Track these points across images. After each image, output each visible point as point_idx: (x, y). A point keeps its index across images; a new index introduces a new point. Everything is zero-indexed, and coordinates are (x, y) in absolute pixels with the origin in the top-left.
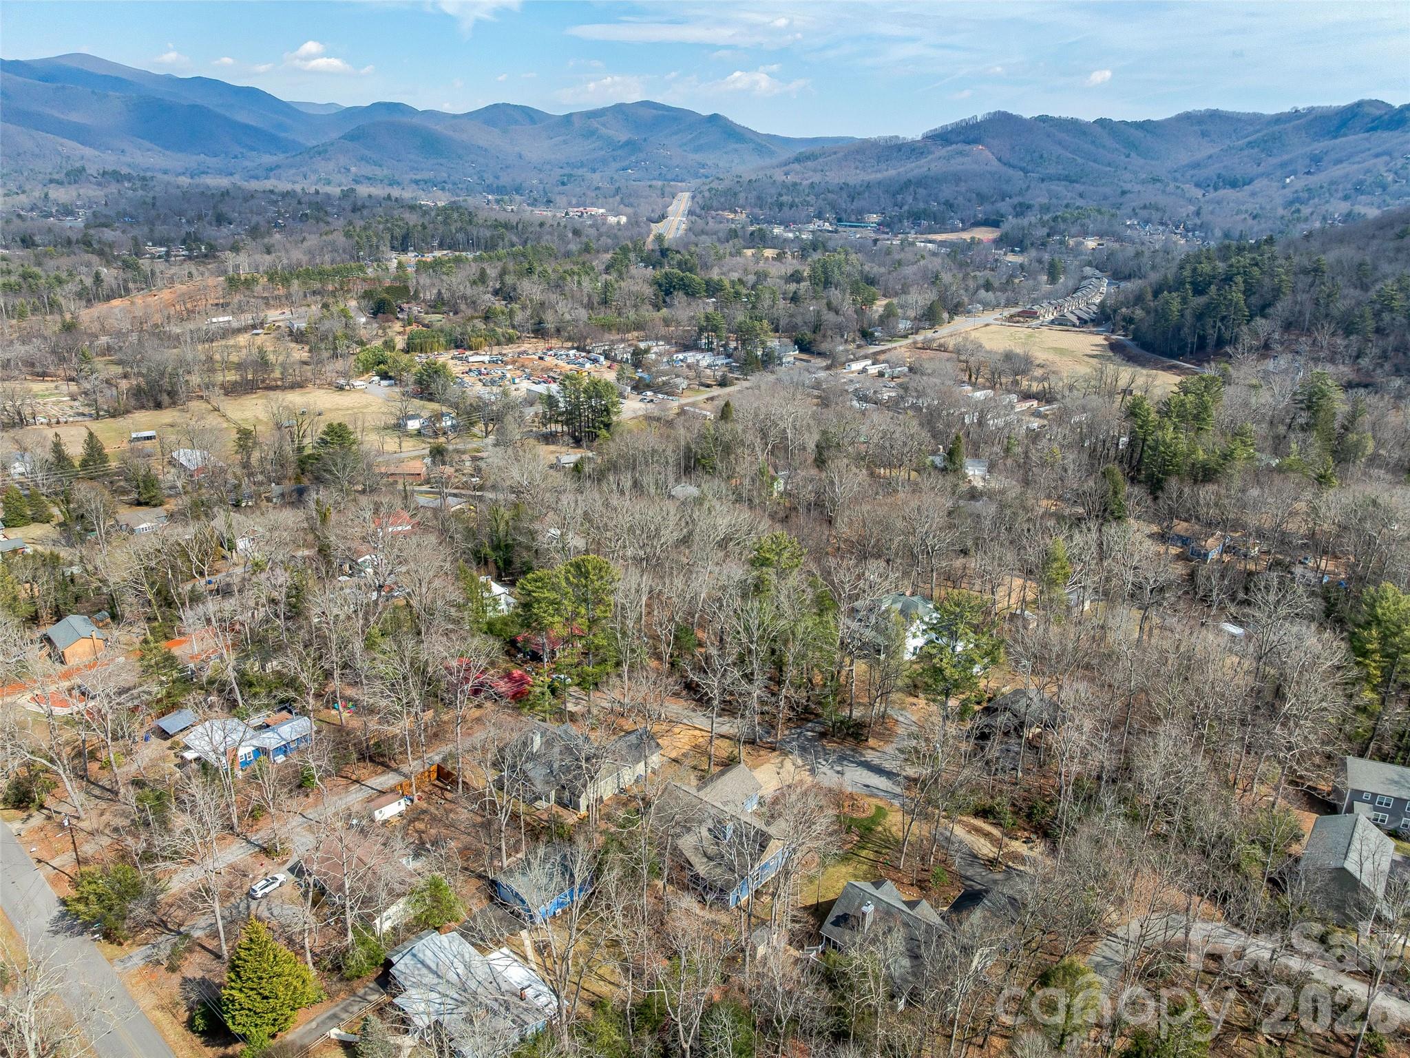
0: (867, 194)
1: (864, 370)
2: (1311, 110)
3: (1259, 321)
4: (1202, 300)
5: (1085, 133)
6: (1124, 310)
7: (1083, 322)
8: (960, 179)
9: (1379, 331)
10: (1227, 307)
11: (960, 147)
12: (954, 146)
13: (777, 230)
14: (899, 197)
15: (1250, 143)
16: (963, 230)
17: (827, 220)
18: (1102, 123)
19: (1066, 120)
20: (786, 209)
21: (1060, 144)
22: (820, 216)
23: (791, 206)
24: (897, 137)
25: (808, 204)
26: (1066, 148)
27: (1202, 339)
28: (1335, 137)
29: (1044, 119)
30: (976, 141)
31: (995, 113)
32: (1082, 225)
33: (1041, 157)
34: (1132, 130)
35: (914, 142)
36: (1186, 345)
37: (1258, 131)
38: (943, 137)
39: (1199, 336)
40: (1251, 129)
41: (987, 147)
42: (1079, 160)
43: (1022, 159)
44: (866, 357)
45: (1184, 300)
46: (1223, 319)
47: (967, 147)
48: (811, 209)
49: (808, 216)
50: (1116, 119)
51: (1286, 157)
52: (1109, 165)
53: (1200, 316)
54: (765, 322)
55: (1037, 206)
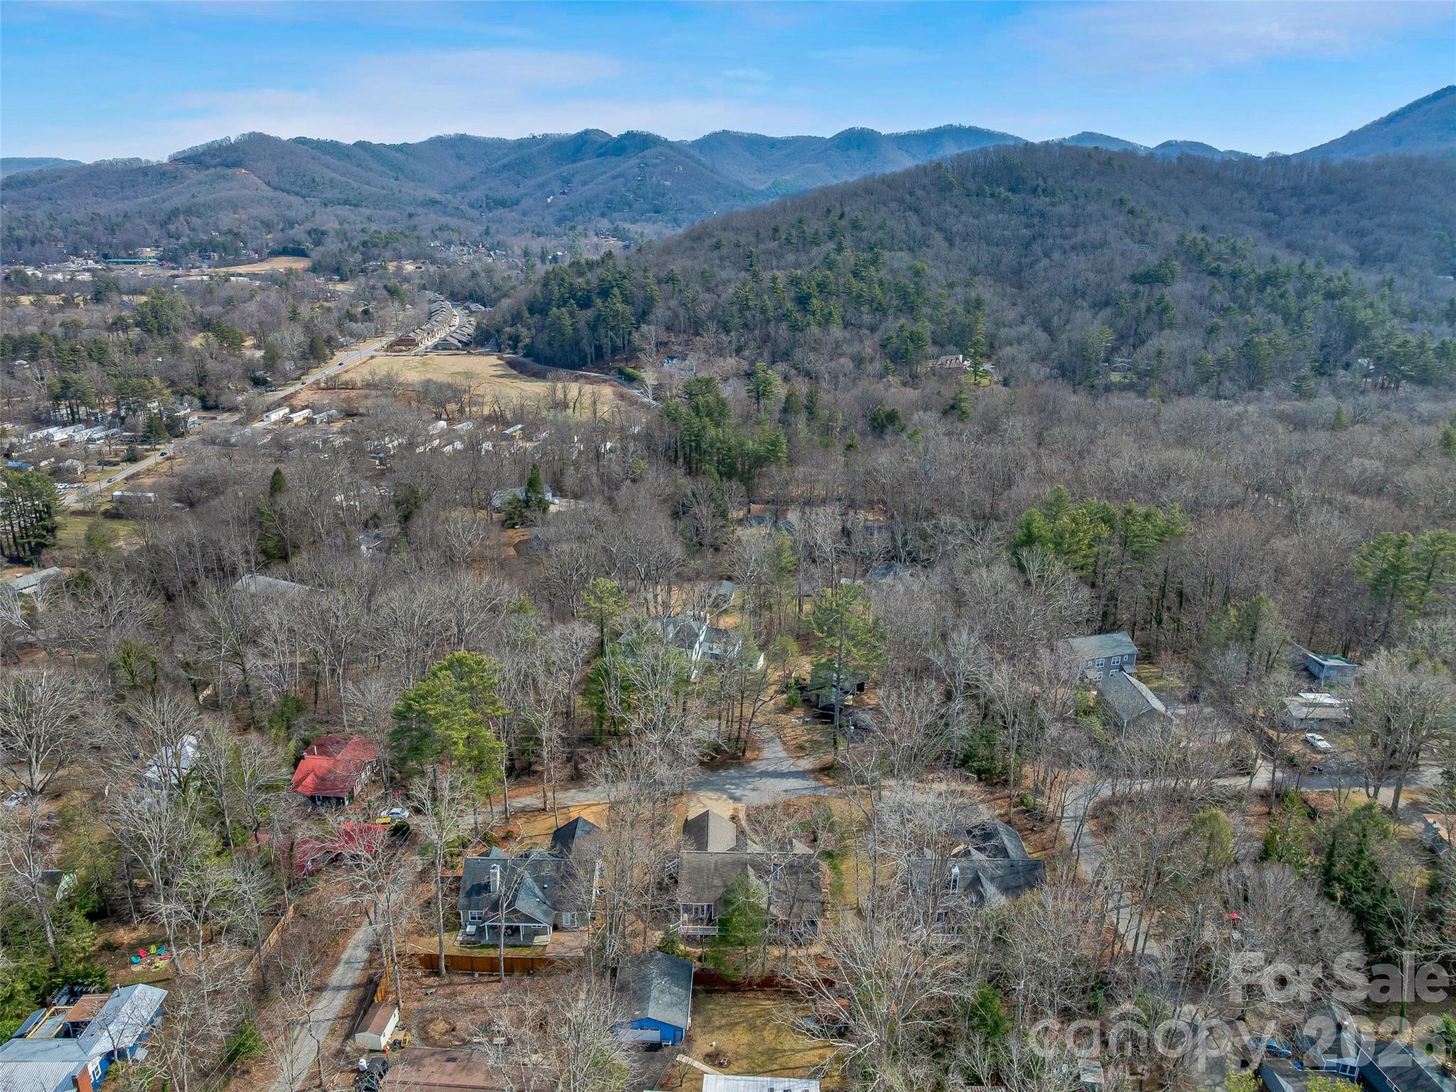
0: (128, 225)
1: (287, 420)
2: (545, 137)
3: (644, 328)
4: (589, 313)
5: (348, 156)
6: (507, 329)
7: (466, 344)
8: (236, 206)
9: (746, 326)
10: (614, 317)
11: (222, 171)
12: (212, 170)
13: (30, 271)
14: (172, 228)
15: (505, 166)
16: (261, 261)
17: (87, 257)
18: (360, 145)
19: (325, 142)
20: (26, 246)
21: (328, 167)
22: (76, 252)
23: (33, 243)
24: (138, 160)
25: (56, 240)
26: (333, 170)
27: (599, 349)
28: (574, 162)
29: (301, 141)
30: (237, 164)
31: (250, 134)
32: (395, 249)
33: (313, 181)
34: (393, 153)
35: (161, 165)
36: (586, 356)
37: (506, 155)
38: (196, 160)
39: (596, 347)
40: (500, 153)
41: (252, 171)
42: (355, 184)
43: (293, 183)
44: (278, 405)
45: (572, 315)
46: (612, 328)
47: (229, 171)
48: (61, 245)
49: (60, 253)
50: (375, 142)
51: (540, 179)
52: (383, 188)
53: (593, 327)
54: (156, 380)
55: (332, 234)
